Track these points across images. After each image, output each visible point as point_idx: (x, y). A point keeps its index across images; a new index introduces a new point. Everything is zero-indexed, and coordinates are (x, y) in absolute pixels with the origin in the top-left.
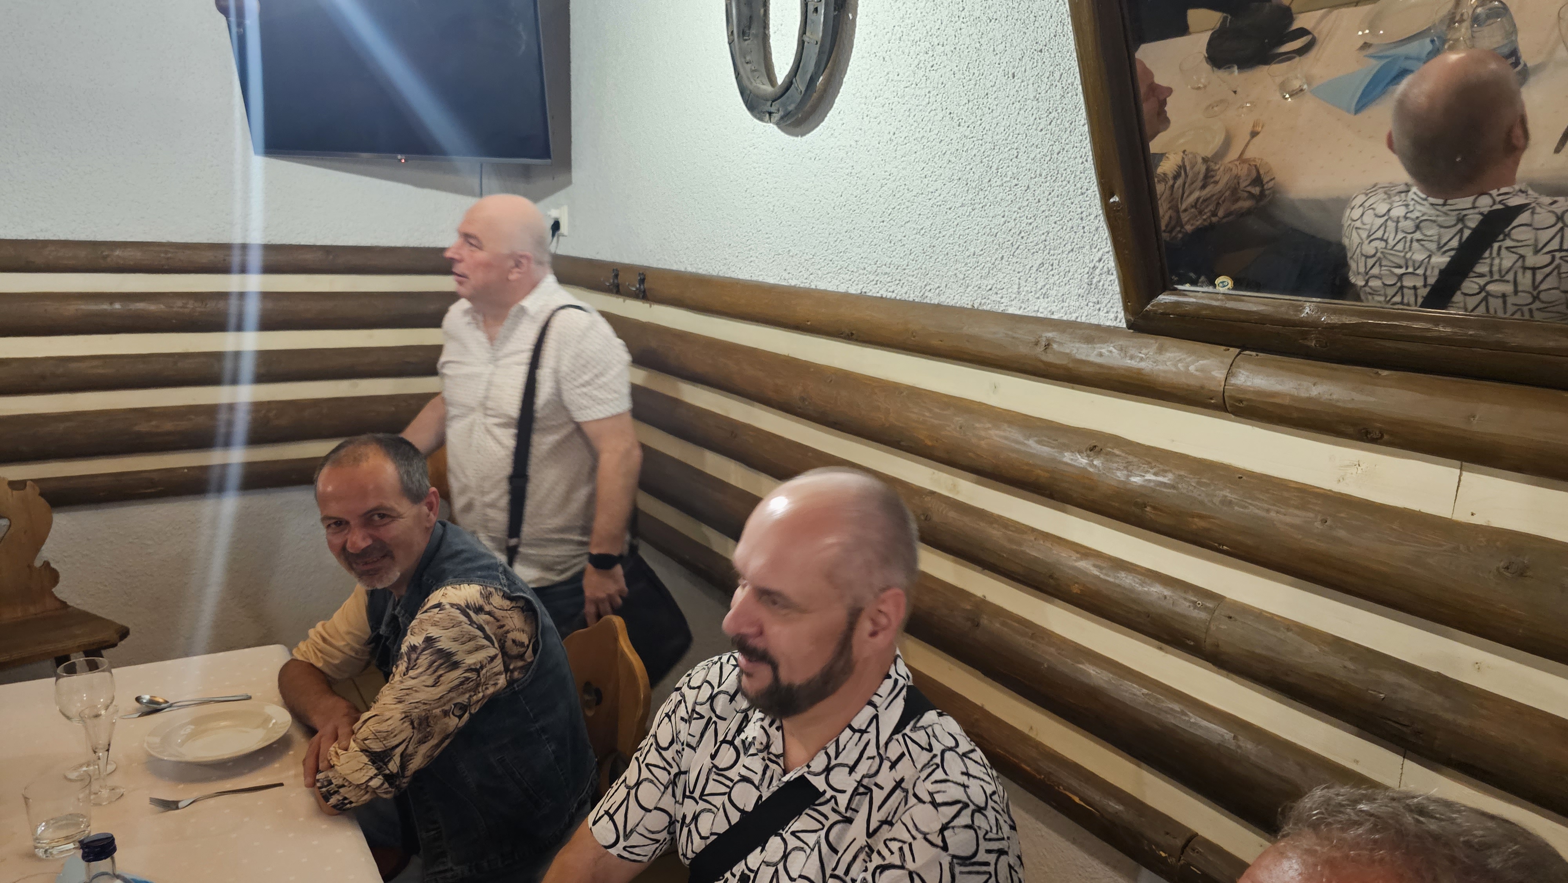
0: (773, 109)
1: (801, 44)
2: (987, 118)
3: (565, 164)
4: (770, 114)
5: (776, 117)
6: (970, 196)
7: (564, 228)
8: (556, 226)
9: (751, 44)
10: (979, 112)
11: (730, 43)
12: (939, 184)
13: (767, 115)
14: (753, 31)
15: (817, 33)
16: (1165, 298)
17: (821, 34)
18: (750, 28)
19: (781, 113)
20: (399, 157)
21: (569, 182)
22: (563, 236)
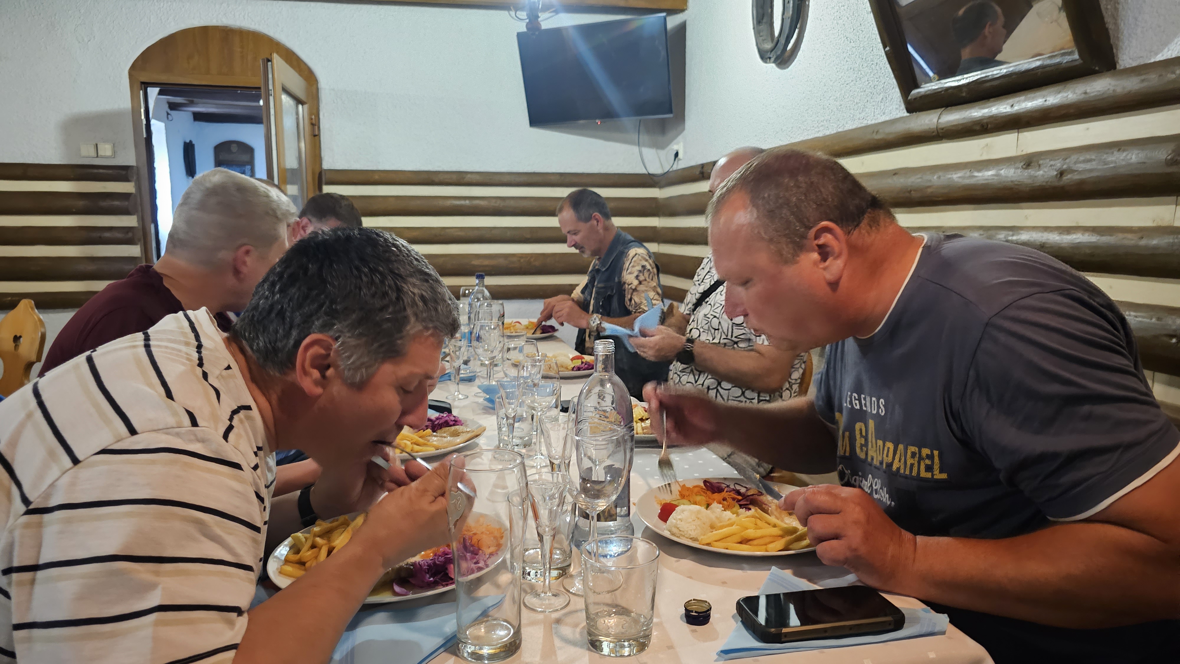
0: (771, 56)
1: (783, 19)
2: (861, 36)
3: (680, 117)
4: (770, 58)
5: (772, 59)
6: (855, 75)
7: (680, 155)
8: (677, 155)
9: (763, 27)
10: (858, 34)
11: (754, 28)
12: (843, 74)
13: (768, 60)
14: (765, 20)
15: (790, 12)
16: (915, 92)
17: (791, 13)
18: (763, 19)
19: (775, 57)
20: (597, 121)
21: (684, 129)
22: (681, 160)
